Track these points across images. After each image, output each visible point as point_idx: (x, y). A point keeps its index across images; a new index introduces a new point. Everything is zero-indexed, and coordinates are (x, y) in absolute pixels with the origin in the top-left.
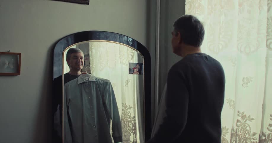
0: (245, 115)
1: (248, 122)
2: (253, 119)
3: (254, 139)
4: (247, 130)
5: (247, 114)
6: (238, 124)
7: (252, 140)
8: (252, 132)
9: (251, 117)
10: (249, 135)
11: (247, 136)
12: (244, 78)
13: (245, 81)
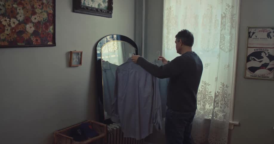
0: (206, 83)
1: (207, 86)
2: (210, 85)
3: (210, 95)
4: (206, 90)
5: (207, 82)
6: (203, 87)
7: (209, 95)
8: (209, 91)
9: (209, 84)
10: (208, 93)
11: (207, 93)
12: (206, 64)
13: (207, 65)
